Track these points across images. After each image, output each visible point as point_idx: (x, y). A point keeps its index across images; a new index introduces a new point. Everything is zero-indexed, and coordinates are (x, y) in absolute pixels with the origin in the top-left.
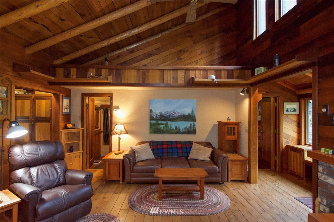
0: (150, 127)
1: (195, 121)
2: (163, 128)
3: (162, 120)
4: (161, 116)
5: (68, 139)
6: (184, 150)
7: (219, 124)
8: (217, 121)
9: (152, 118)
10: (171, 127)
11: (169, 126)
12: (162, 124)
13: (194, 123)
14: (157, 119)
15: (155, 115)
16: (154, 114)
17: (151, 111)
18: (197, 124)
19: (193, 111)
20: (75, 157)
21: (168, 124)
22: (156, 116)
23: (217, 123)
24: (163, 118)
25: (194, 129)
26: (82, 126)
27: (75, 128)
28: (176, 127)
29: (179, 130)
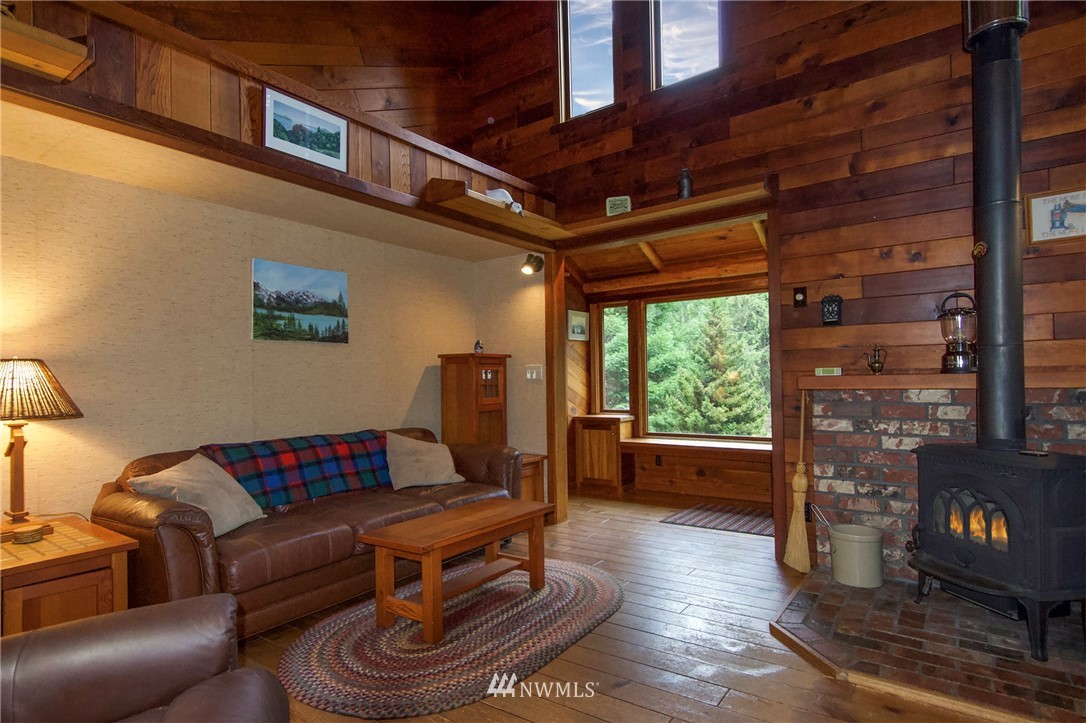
0: (256, 323)
1: (346, 316)
2: (282, 327)
3: (281, 310)
4: (280, 298)
9: (258, 303)
10: (300, 326)
11: (297, 322)
12: (281, 318)
13: (344, 322)
14: (269, 307)
15: (267, 297)
16: (263, 293)
17: (256, 286)
18: (350, 323)
19: (341, 296)
21: (293, 319)
22: (269, 299)
24: (284, 305)
25: (344, 332)
28: (311, 327)
29: (317, 332)
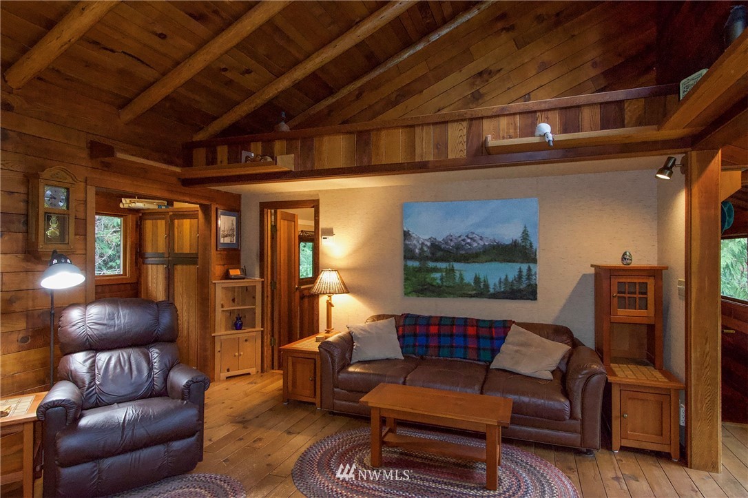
0: (406, 279)
1: (535, 261)
2: (439, 281)
3: (436, 260)
4: (435, 246)
5: (233, 300)
6: (485, 344)
7: (596, 275)
8: (592, 266)
9: (409, 254)
10: (462, 279)
11: (457, 274)
12: (435, 270)
13: (529, 269)
14: (422, 258)
15: (419, 246)
16: (415, 242)
17: (406, 235)
18: (538, 269)
19: (525, 235)
20: (246, 340)
21: (453, 270)
22: (421, 249)
23: (592, 271)
24: (439, 254)
25: (530, 285)
26: (262, 275)
27: (244, 278)
28: (477, 280)
29: (486, 286)
